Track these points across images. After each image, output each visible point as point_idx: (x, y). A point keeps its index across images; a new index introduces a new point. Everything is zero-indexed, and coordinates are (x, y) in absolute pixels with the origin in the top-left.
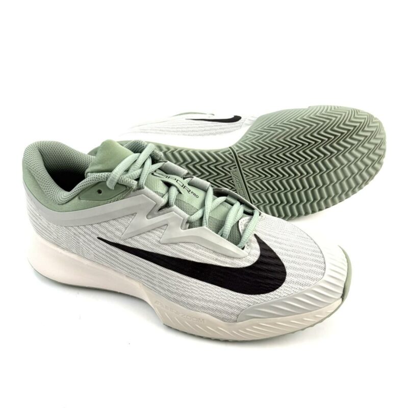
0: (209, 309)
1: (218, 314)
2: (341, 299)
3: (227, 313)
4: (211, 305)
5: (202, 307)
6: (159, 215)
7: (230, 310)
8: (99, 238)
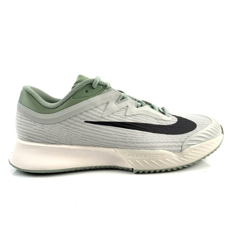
0: (164, 146)
1: (170, 148)
2: (222, 134)
3: (175, 146)
4: (165, 144)
5: (161, 146)
6: (122, 102)
7: (177, 144)
8: (85, 122)
